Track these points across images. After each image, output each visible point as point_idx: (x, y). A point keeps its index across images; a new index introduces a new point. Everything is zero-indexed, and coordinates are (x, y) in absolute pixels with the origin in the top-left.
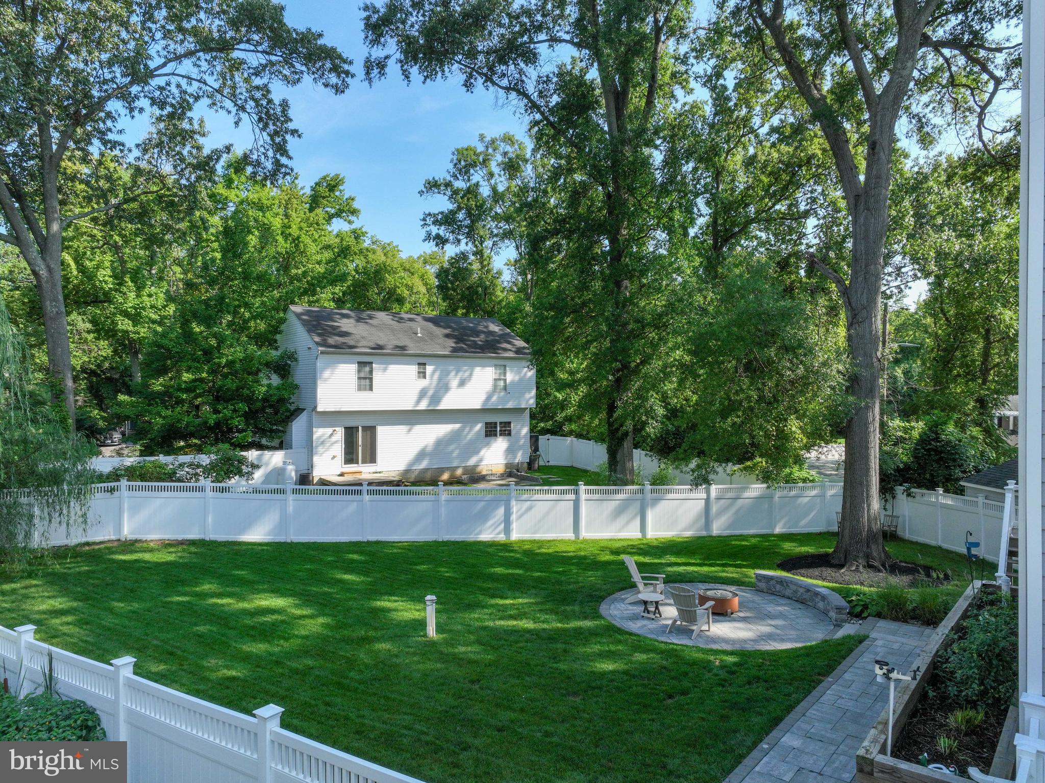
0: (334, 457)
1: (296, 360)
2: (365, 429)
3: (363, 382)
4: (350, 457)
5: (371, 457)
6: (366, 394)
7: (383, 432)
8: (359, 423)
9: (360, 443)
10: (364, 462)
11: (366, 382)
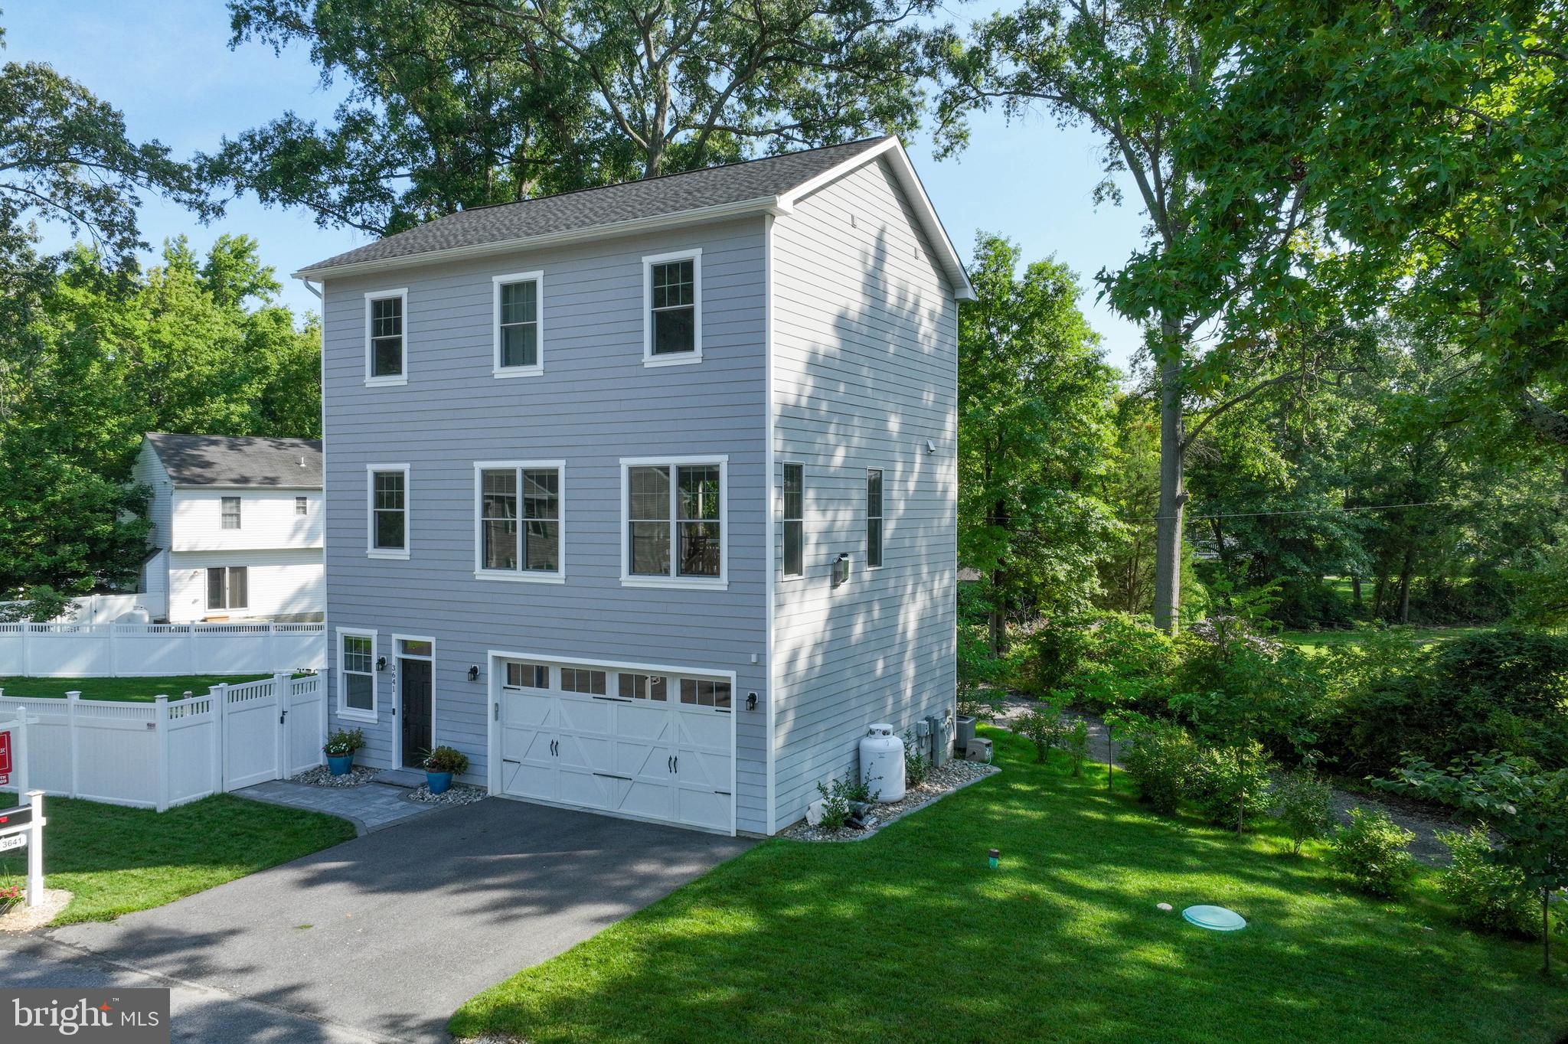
0: (195, 601)
1: (152, 496)
2: (233, 570)
3: (229, 519)
4: (216, 599)
5: (241, 600)
6: (235, 532)
7: (254, 574)
8: (227, 564)
9: (227, 585)
10: (233, 605)
11: (232, 519)
